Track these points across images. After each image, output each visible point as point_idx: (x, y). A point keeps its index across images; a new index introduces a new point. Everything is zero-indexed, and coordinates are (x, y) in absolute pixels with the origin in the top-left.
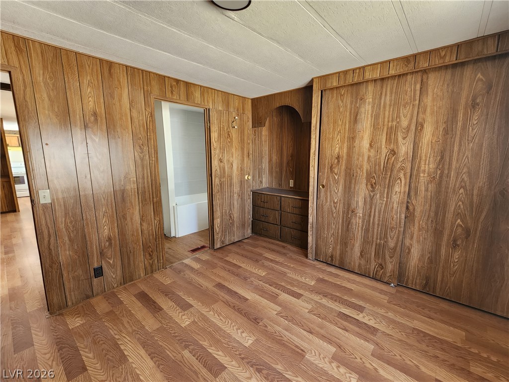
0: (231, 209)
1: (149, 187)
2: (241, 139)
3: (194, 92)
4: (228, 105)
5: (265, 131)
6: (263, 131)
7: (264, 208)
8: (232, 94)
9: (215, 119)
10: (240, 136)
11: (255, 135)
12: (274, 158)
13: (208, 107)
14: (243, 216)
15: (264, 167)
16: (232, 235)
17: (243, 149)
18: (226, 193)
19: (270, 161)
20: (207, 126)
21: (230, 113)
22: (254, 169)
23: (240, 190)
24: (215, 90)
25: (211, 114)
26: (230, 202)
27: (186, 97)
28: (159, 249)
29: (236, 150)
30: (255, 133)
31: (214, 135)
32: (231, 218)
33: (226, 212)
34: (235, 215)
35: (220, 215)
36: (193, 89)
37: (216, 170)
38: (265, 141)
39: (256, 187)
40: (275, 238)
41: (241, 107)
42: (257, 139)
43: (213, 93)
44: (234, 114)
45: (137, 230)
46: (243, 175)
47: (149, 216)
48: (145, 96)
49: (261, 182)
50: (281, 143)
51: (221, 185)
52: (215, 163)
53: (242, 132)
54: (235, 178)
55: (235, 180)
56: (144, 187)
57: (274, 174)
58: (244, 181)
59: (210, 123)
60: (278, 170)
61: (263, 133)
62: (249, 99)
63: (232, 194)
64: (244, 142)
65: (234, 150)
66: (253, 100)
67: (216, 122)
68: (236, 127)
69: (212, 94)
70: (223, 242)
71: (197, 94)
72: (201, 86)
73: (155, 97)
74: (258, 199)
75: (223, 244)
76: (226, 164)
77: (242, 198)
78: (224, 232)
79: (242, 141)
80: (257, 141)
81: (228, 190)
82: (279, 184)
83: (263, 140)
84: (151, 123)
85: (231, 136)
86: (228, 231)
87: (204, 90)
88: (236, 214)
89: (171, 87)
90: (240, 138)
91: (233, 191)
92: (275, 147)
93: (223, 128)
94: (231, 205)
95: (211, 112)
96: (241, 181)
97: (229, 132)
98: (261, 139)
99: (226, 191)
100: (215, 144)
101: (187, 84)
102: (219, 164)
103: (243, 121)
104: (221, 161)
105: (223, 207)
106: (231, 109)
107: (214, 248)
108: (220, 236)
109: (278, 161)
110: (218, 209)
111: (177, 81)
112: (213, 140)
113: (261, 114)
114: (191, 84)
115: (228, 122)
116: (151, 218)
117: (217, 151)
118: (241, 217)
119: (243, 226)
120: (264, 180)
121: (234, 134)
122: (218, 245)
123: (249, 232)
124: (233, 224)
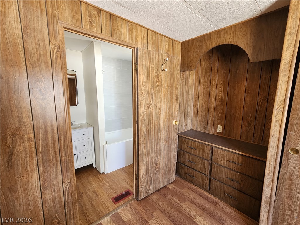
0: (157, 157)
1: (54, 143)
2: (170, 84)
3: (119, 26)
4: (158, 47)
5: (192, 75)
6: (190, 76)
7: (191, 154)
8: (163, 35)
9: (144, 61)
10: (169, 80)
11: (183, 80)
12: (201, 102)
13: (136, 47)
14: (169, 161)
15: (189, 110)
16: (157, 182)
17: (171, 93)
18: (153, 140)
19: (196, 104)
20: (135, 67)
21: (160, 55)
22: (181, 113)
23: (167, 136)
24: (145, 28)
25: (139, 54)
26: (157, 150)
27: (109, 32)
28: (70, 217)
29: (165, 94)
30: (183, 77)
31: (142, 78)
32: (157, 165)
33: (152, 160)
34: (161, 162)
35: (145, 164)
36: (118, 23)
37: (143, 117)
38: (192, 86)
39: (182, 130)
40: (203, 187)
41: (171, 49)
42: (184, 83)
43: (143, 32)
44: (164, 56)
45: (35, 202)
46: (170, 120)
47: (55, 181)
48: (50, 23)
49: (186, 125)
50: (209, 88)
51: (148, 132)
52: (142, 109)
53: (171, 75)
54: (162, 124)
55: (163, 126)
56: (47, 145)
57: (199, 118)
58: (172, 126)
59: (137, 64)
60: (204, 113)
61: (190, 78)
62: (179, 42)
63: (159, 141)
64: (173, 86)
65: (162, 95)
66: (183, 44)
67: (144, 63)
68: (166, 70)
69: (141, 32)
70: (147, 192)
71: (124, 30)
72: (129, 22)
73: (66, 26)
74: (184, 144)
75: (147, 193)
76: (154, 110)
77: (168, 144)
78: (149, 181)
79: (171, 85)
80: (184, 86)
81: (155, 137)
82: (205, 128)
83: (190, 84)
84: (59, 60)
85: (160, 79)
86: (154, 179)
87: (132, 26)
88: (162, 160)
89: (90, 16)
90: (169, 82)
91: (161, 137)
92: (202, 91)
93: (153, 71)
94: (157, 153)
95: (139, 52)
96: (169, 127)
97: (158, 75)
98: (188, 83)
99: (153, 138)
100: (142, 88)
101: (112, 17)
102: (146, 110)
103: (173, 64)
104: (148, 106)
105: (149, 156)
106: (162, 51)
107: (138, 199)
108: (145, 186)
109: (204, 105)
110: (144, 158)
111: (99, 11)
112: (140, 84)
113: (192, 58)
114: (117, 16)
115: (158, 64)
116: (58, 182)
117: (145, 96)
118: (167, 163)
119: (169, 171)
120: (189, 122)
121: (164, 77)
122: (142, 196)
123: (173, 176)
124: (158, 171)
